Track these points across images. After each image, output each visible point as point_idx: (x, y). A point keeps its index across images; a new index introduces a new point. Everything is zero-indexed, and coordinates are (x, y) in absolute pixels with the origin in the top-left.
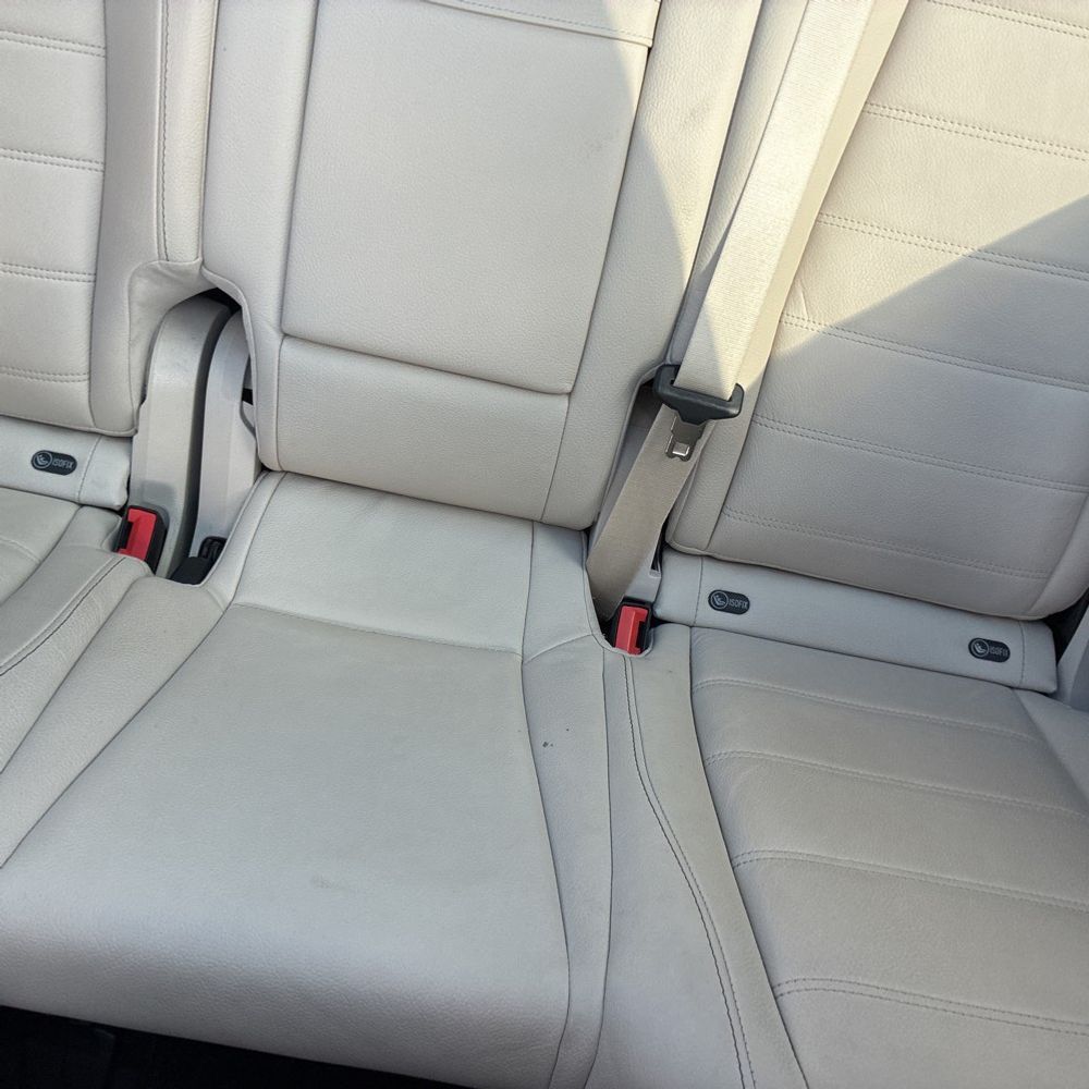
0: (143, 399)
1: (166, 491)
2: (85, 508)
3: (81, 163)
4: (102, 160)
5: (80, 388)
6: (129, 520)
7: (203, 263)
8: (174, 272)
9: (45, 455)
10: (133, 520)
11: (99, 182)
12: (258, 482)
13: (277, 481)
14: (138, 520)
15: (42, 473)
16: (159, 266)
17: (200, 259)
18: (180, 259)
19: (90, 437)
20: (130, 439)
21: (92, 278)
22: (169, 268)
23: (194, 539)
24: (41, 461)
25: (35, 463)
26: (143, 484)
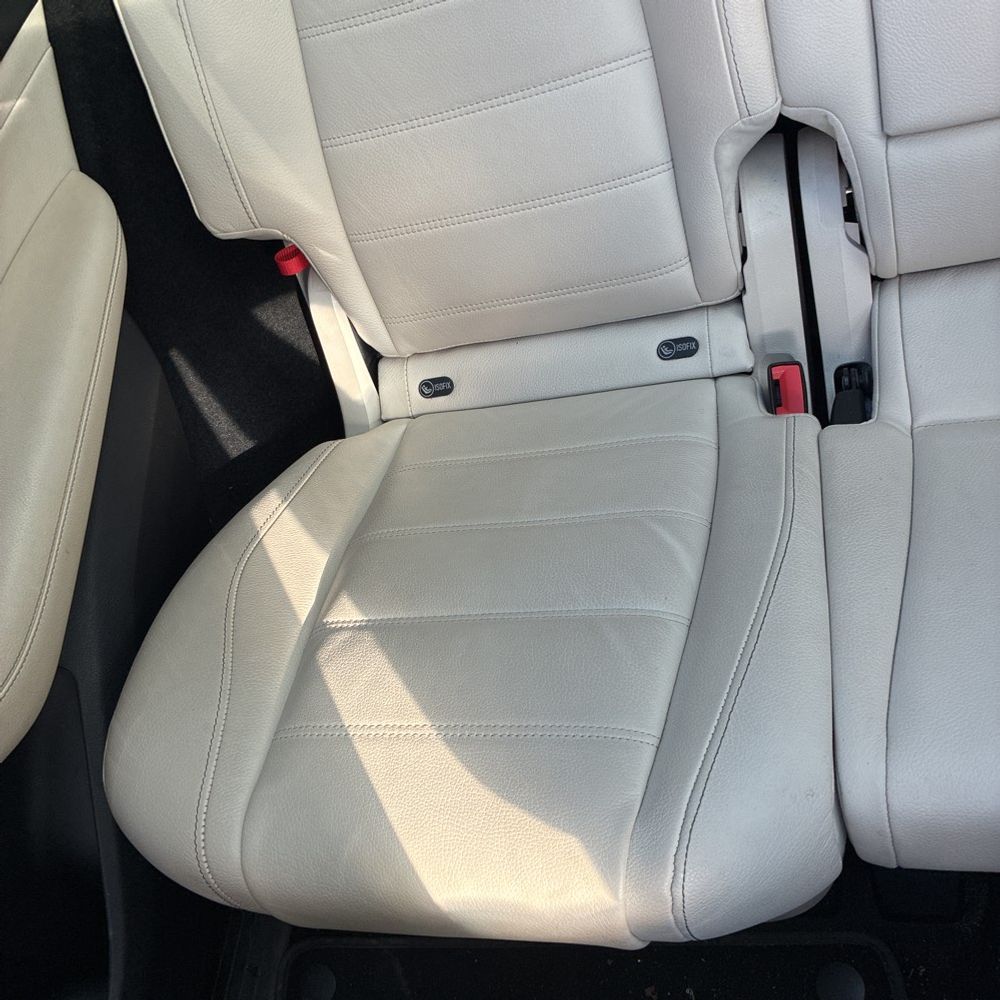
0: (744, 258)
1: (786, 337)
2: (721, 380)
3: (632, 59)
4: (649, 46)
5: (685, 272)
6: (775, 378)
7: (783, 102)
8: (756, 125)
9: (667, 344)
10: (779, 378)
11: (652, 69)
12: (877, 296)
13: (897, 286)
14: (783, 375)
15: (671, 362)
16: (742, 126)
17: (780, 100)
18: (761, 109)
19: (700, 312)
20: (739, 300)
21: (670, 165)
22: (751, 123)
23: (826, 373)
24: (666, 351)
25: (661, 355)
26: (763, 339)
